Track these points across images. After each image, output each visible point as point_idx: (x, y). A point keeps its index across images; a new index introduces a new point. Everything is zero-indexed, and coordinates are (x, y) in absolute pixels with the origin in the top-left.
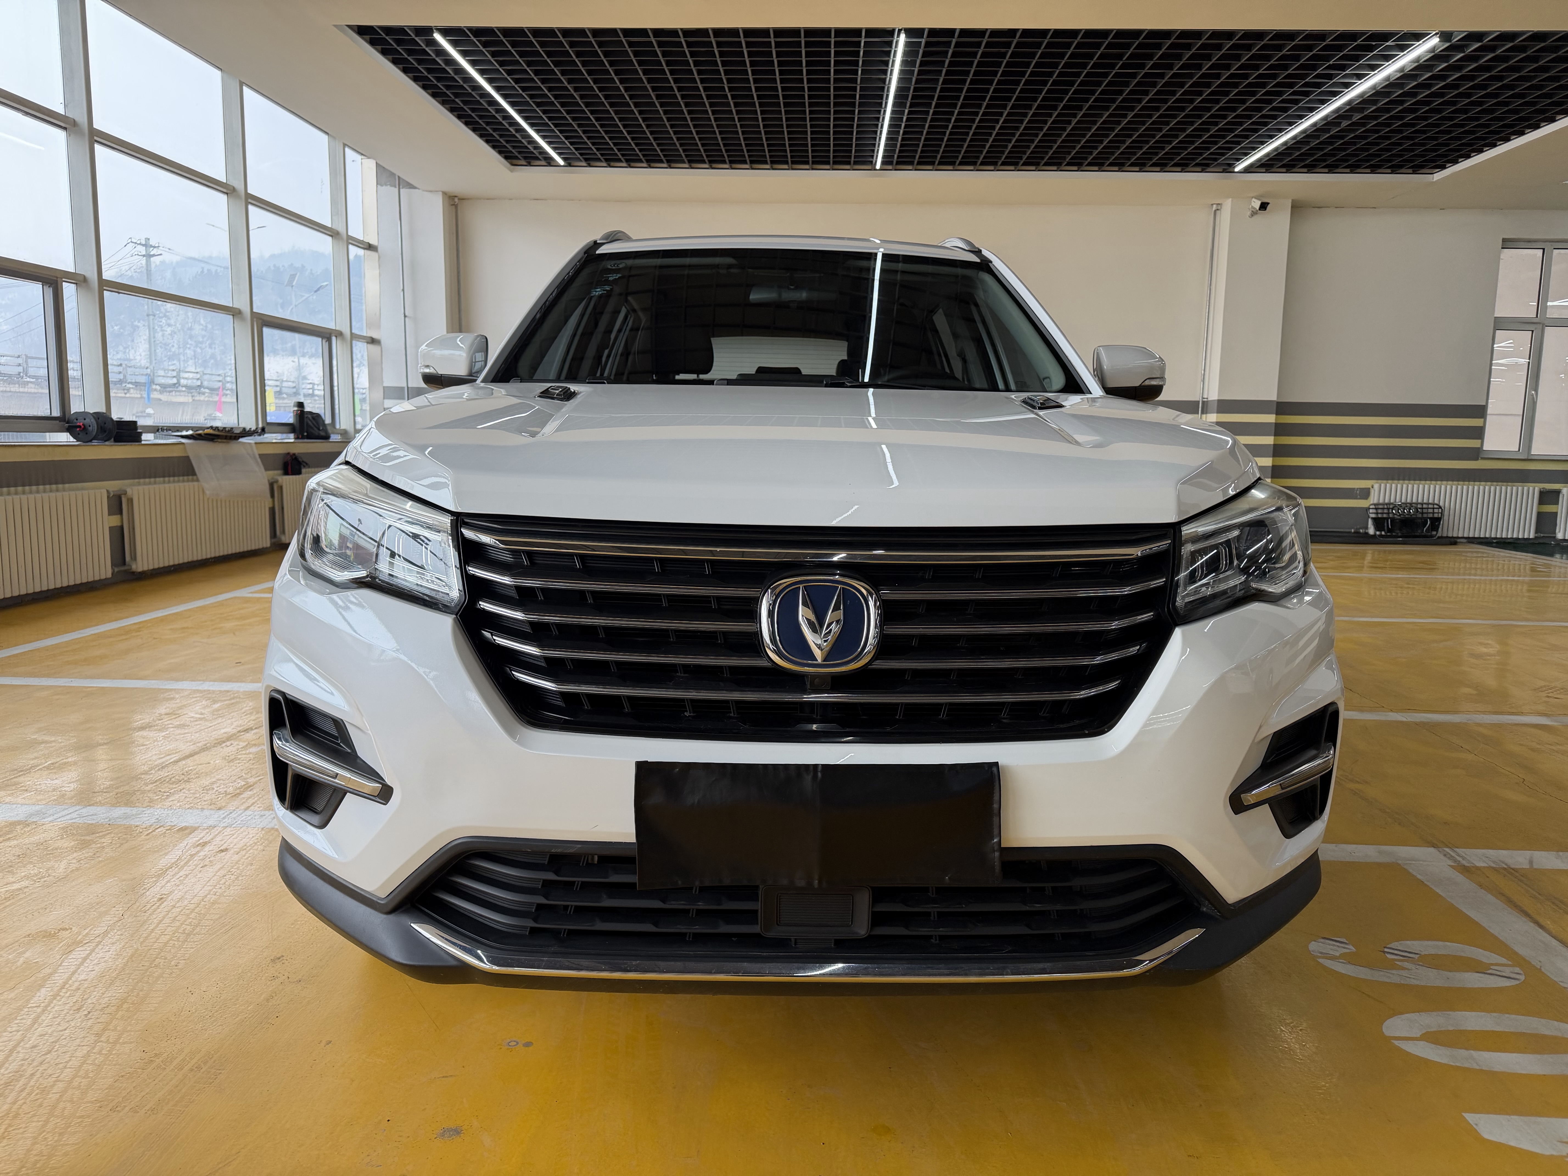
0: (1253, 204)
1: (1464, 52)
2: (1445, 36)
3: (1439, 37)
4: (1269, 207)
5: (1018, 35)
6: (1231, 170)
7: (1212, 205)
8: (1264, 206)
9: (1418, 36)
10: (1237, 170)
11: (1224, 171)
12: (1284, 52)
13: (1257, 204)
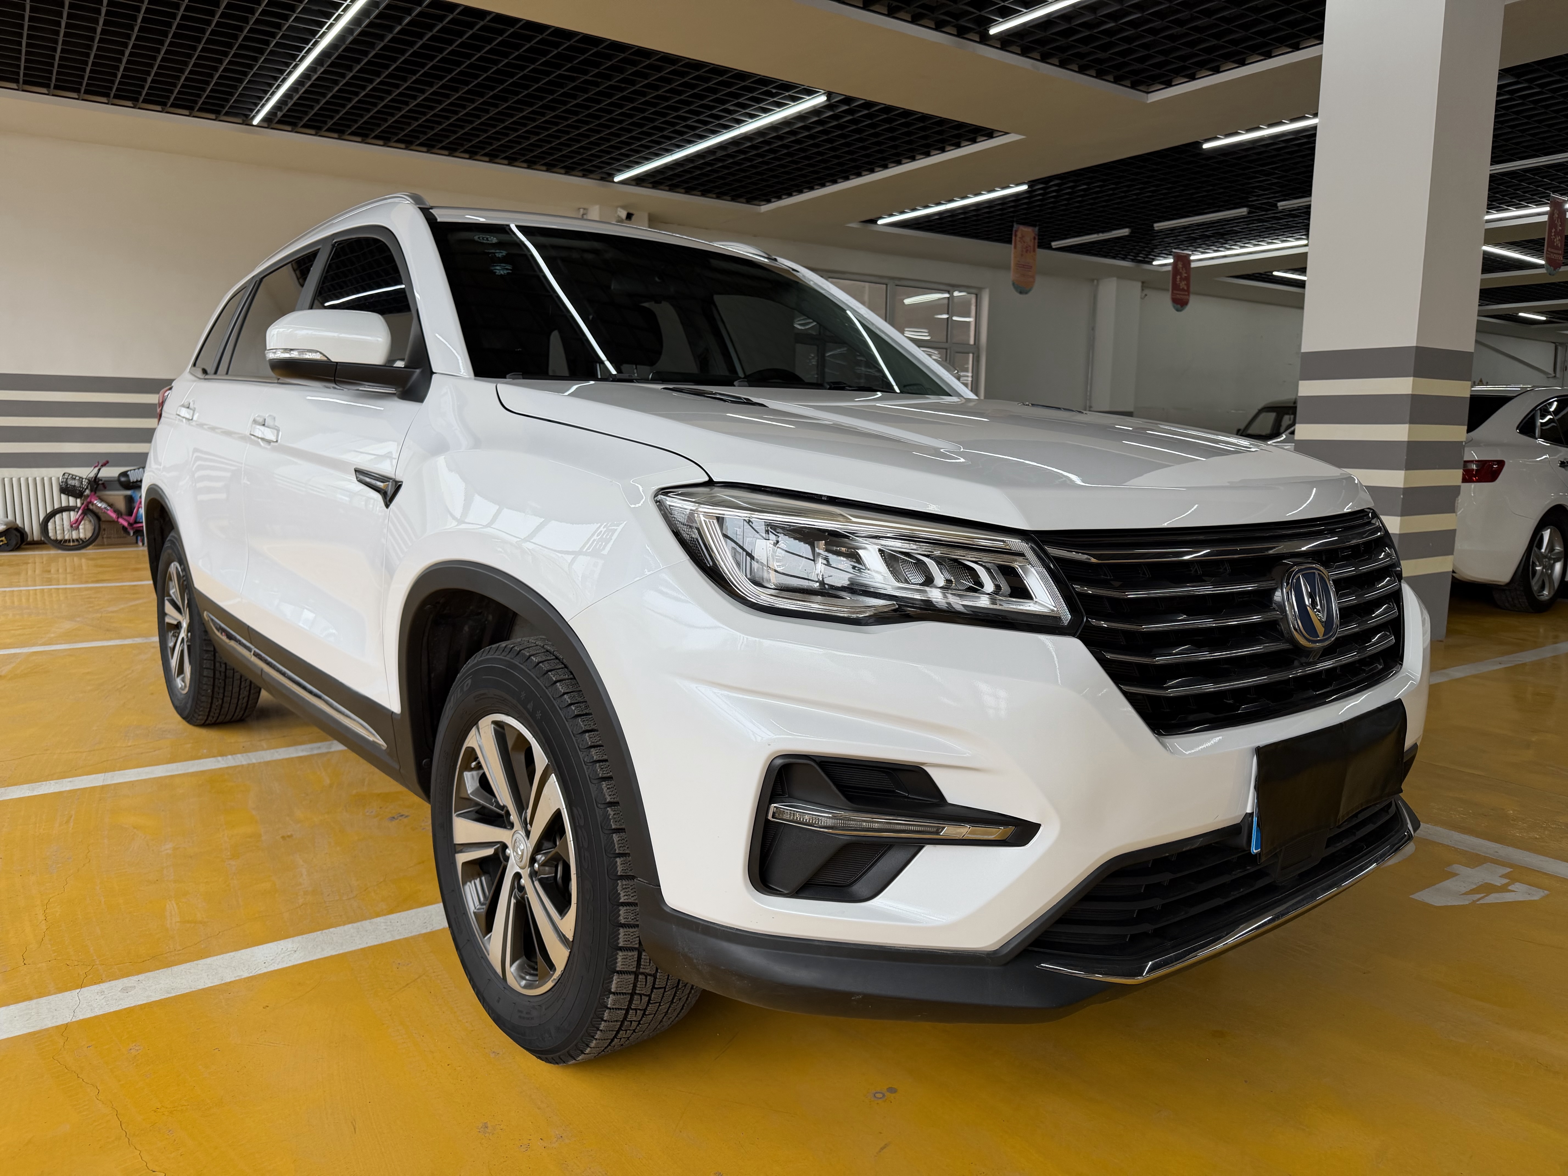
0: (619, 213)
1: (833, 111)
2: (829, 95)
3: (827, 96)
4: (633, 218)
5: (488, 18)
6: (610, 179)
7: (579, 209)
8: (629, 216)
9: (810, 92)
10: (616, 179)
11: (602, 179)
12: (710, 84)
13: (623, 214)
